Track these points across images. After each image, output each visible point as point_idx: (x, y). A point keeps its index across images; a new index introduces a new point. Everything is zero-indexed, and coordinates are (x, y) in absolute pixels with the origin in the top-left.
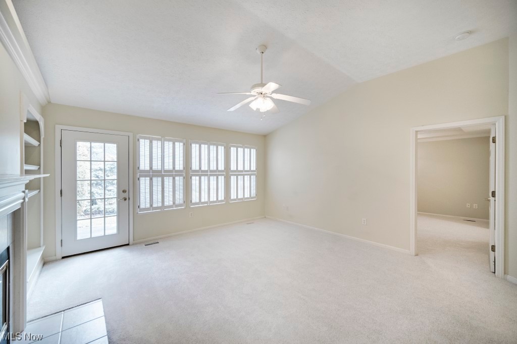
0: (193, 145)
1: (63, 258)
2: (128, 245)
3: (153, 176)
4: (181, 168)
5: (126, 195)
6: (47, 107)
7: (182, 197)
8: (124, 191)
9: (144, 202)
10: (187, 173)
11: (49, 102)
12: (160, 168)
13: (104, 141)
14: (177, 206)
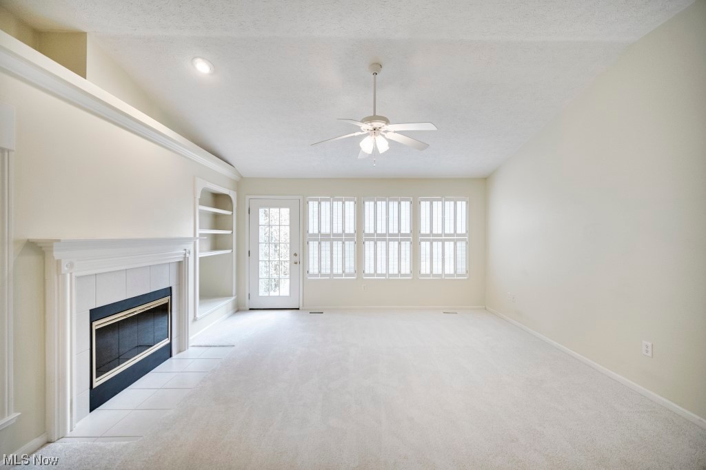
0: (367, 203)
1: (250, 309)
2: (298, 309)
3: (322, 240)
4: (352, 232)
5: (296, 259)
6: (240, 182)
7: (352, 265)
8: (295, 255)
9: (313, 267)
10: (359, 237)
11: (242, 177)
12: (328, 231)
13: (280, 207)
14: (346, 275)
